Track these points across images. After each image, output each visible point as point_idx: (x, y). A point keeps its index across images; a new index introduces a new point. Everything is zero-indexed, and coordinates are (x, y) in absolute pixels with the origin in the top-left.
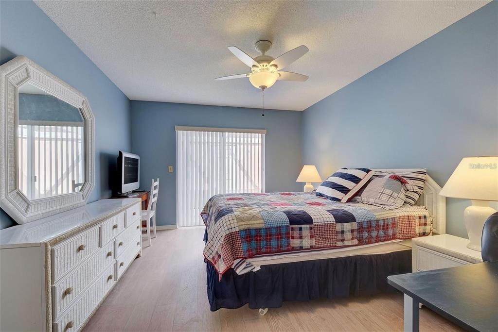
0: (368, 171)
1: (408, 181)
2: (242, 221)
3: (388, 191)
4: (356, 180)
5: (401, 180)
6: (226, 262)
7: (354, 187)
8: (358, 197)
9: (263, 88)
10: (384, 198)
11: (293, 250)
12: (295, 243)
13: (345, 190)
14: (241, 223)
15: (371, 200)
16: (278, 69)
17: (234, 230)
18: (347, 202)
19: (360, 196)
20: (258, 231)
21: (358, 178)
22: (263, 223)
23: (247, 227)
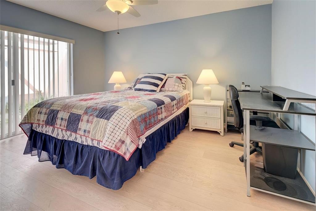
0: (165, 75)
1: (182, 79)
2: (136, 111)
3: (177, 84)
4: (161, 80)
5: (180, 78)
6: (135, 142)
7: (161, 83)
8: (163, 88)
9: (119, 13)
10: (176, 87)
11: (160, 121)
12: (160, 117)
13: (157, 85)
14: (136, 112)
15: (171, 89)
16: (132, 4)
17: (133, 118)
18: (159, 91)
19: (164, 87)
20: (149, 113)
21: (162, 78)
22: (146, 109)
23: (140, 114)
